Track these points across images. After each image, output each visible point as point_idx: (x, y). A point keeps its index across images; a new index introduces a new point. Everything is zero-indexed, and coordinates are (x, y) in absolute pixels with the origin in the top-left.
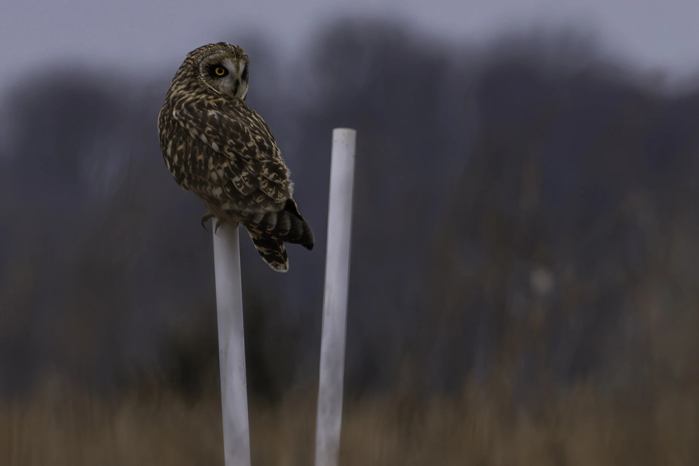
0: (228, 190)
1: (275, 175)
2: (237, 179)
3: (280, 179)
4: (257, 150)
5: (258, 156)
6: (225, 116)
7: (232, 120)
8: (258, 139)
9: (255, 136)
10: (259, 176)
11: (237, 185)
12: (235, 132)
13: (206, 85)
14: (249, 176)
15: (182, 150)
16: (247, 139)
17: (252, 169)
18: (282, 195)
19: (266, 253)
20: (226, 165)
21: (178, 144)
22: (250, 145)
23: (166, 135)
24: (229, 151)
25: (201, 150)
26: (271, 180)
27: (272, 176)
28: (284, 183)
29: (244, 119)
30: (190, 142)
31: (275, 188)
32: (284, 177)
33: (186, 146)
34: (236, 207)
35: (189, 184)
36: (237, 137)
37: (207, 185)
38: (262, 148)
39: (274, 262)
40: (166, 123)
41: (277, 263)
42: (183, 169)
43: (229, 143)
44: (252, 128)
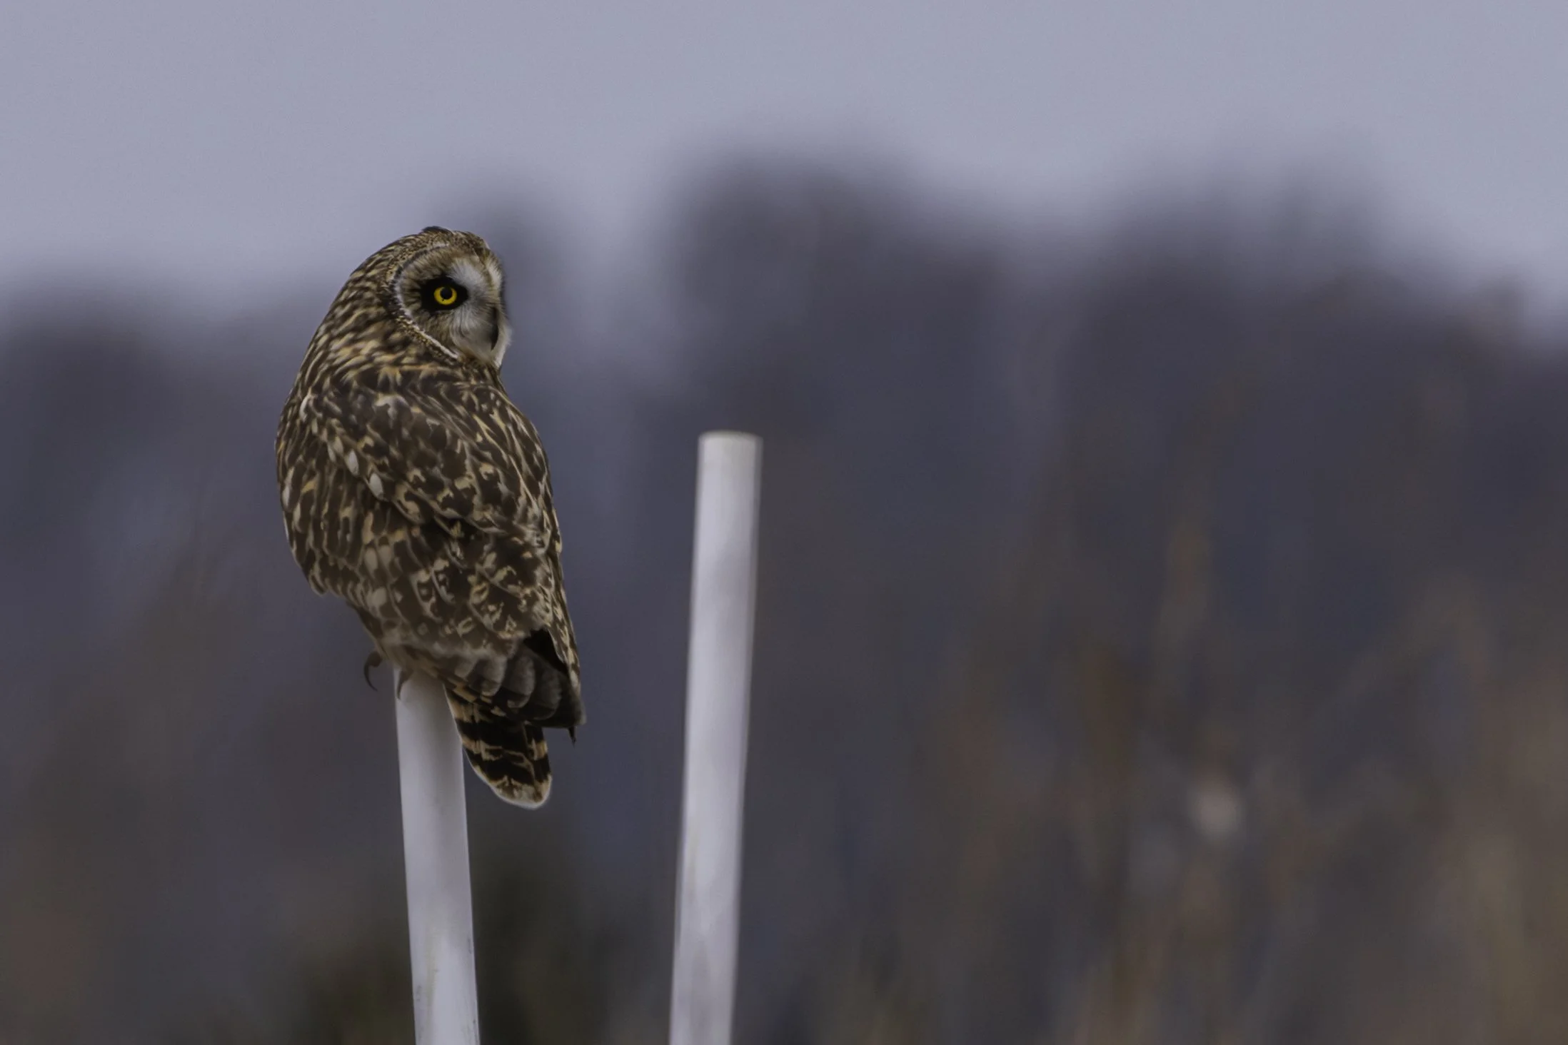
0: (399, 597)
1: (510, 573)
2: (423, 576)
3: (520, 583)
4: (476, 500)
5: (477, 516)
6: (416, 410)
7: (431, 421)
8: (486, 474)
9: (480, 466)
10: (472, 571)
11: (420, 592)
12: (431, 451)
14: (452, 571)
15: (311, 493)
16: (456, 470)
17: (459, 553)
18: (515, 625)
19: (486, 754)
20: (400, 536)
21: (306, 477)
22: (462, 484)
23: (284, 455)
24: (409, 496)
25: (352, 494)
26: (498, 585)
27: (501, 574)
28: (526, 597)
29: (462, 422)
30: (330, 471)
31: (502, 605)
32: (528, 580)
33: (323, 480)
34: (414, 639)
35: (323, 576)
36: (433, 463)
37: (357, 581)
38: (491, 496)
39: (506, 778)
41: (514, 782)
42: (310, 539)
43: (411, 478)
44: (478, 444)
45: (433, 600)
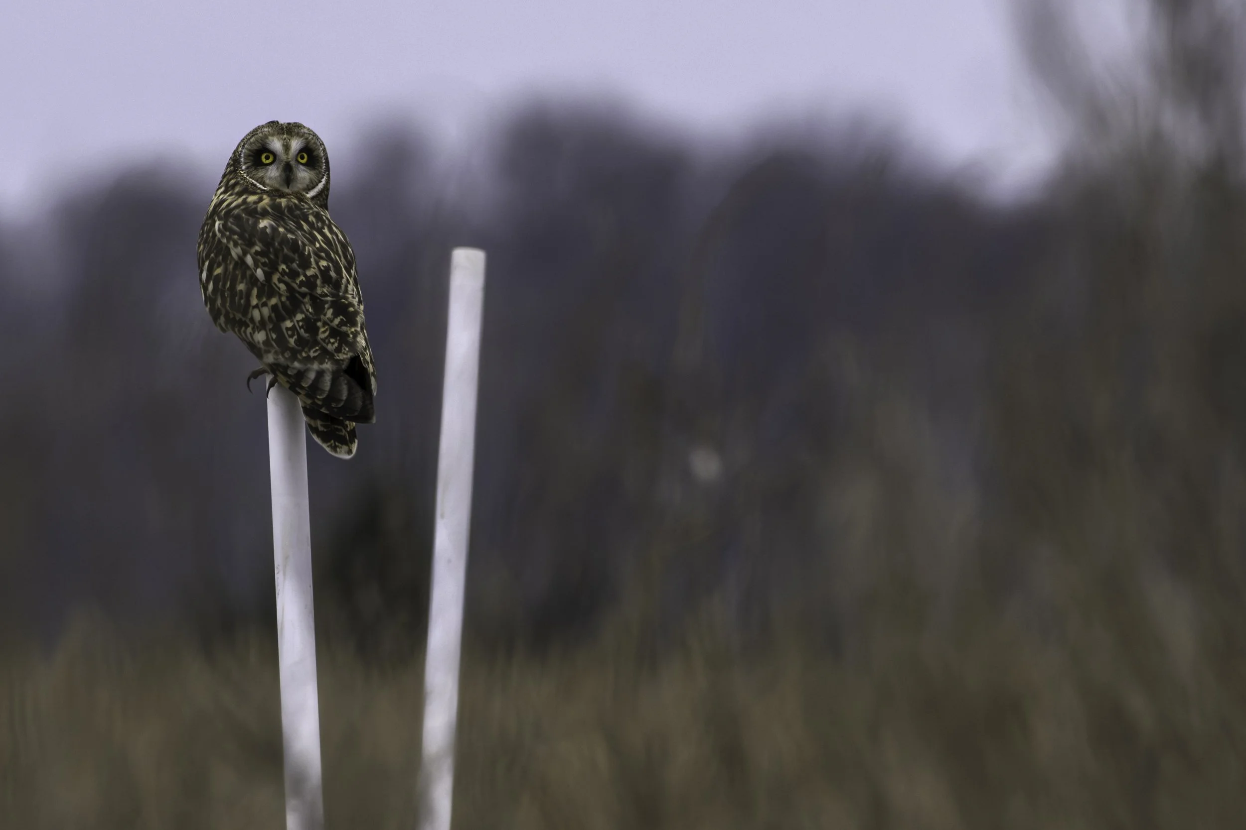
0: (274, 336)
1: (341, 319)
2: (289, 324)
3: (348, 325)
4: (319, 282)
5: (319, 291)
6: (281, 230)
7: (290, 236)
8: (323, 266)
9: (320, 261)
10: (320, 320)
11: (287, 333)
12: (291, 254)
13: (247, 179)
14: (306, 320)
15: (218, 275)
16: (306, 264)
17: (310, 310)
18: (347, 349)
19: (321, 429)
20: (274, 301)
21: (215, 266)
22: (309, 273)
23: (203, 253)
24: (280, 281)
25: (244, 276)
26: (336, 327)
27: (337, 321)
28: (352, 333)
29: (307, 235)
30: (230, 263)
31: (338, 338)
32: (354, 324)
33: (226, 270)
34: (281, 360)
35: (226, 323)
36: (293, 261)
37: (247, 326)
38: (327, 279)
39: (332, 441)
40: (205, 236)
41: (337, 444)
42: (219, 302)
43: (280, 270)
44: (317, 248)
45: (296, 337)
